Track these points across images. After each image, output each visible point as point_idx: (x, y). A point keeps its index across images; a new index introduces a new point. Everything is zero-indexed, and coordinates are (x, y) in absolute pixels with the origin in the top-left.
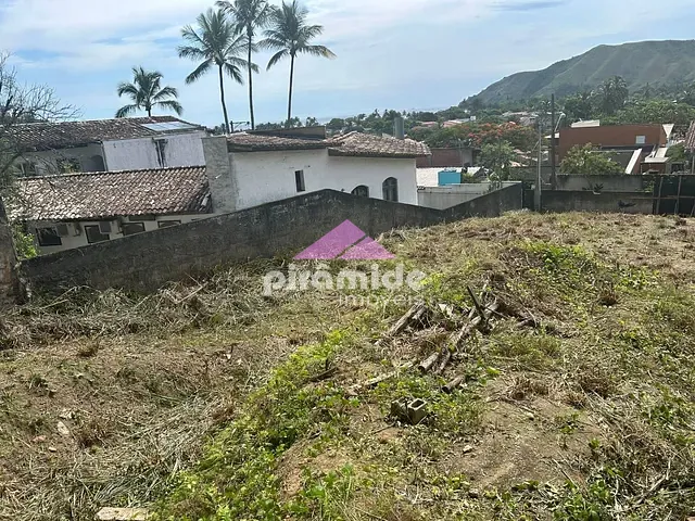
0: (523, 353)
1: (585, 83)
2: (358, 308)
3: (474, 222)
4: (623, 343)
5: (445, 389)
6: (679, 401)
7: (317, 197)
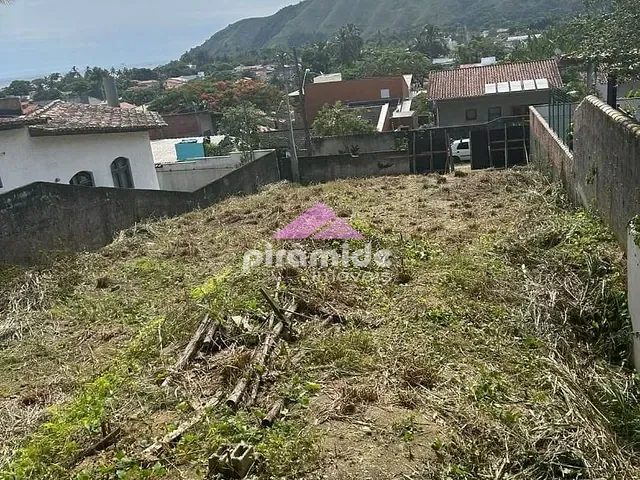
0: (338, 357)
1: (317, 31)
2: (111, 337)
3: (234, 204)
4: (430, 323)
5: (266, 423)
6: (494, 374)
7: (25, 194)
